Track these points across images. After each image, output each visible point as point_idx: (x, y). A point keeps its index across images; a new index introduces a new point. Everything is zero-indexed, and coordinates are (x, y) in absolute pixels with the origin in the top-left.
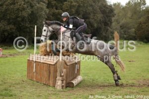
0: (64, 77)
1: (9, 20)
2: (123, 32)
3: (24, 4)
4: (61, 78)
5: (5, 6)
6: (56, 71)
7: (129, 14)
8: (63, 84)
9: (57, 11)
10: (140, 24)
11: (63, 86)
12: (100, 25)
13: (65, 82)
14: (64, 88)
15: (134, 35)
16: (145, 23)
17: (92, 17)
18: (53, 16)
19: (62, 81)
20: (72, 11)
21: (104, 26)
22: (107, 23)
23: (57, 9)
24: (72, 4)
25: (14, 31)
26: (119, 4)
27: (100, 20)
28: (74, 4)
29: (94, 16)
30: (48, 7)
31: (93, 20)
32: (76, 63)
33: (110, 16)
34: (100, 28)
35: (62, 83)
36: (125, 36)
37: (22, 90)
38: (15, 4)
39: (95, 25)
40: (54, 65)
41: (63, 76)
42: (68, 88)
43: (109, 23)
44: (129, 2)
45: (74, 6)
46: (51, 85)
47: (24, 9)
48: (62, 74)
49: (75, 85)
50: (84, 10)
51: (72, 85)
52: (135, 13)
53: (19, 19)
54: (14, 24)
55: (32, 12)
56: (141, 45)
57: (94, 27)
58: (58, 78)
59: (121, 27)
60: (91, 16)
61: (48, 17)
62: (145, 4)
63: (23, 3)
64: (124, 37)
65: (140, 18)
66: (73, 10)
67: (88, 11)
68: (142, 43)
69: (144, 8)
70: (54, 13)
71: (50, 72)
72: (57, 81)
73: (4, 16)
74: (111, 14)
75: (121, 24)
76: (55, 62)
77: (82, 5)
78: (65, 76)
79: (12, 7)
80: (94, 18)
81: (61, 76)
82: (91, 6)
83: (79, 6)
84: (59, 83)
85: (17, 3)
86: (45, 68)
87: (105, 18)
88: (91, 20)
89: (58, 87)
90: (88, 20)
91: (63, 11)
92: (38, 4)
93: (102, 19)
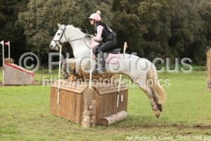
0: (94, 112)
3: (76, 5)
4: (89, 112)
5: (45, 8)
6: (82, 103)
8: (92, 121)
9: (128, 16)
11: (91, 124)
12: (199, 38)
13: (94, 117)
14: (94, 126)
17: (186, 26)
18: (121, 23)
19: (91, 116)
20: (152, 16)
21: (205, 40)
23: (128, 12)
24: (153, 5)
28: (156, 4)
29: (190, 23)
30: (114, 9)
31: (188, 30)
32: (117, 93)
34: (200, 43)
35: (91, 119)
37: (32, 127)
38: (61, 4)
39: (192, 38)
40: (82, 94)
41: (92, 110)
42: (99, 127)
45: (155, 8)
46: (77, 122)
47: (75, 12)
48: (91, 107)
49: (110, 122)
50: (174, 15)
51: (105, 123)
57: (189, 40)
58: (85, 111)
60: (185, 24)
61: (114, 25)
63: (74, 3)
66: (154, 14)
67: (180, 16)
70: (123, 19)
71: (76, 104)
72: (84, 116)
73: (44, 23)
76: (83, 89)
77: (168, 6)
78: (95, 109)
79: (56, 8)
80: (189, 27)
81: (89, 109)
82: (186, 7)
83: (164, 8)
84: (86, 118)
86: (70, 98)
87: (208, 27)
88: (184, 30)
89: (85, 125)
90: (179, 30)
91: (139, 16)
92: (99, 4)
93: (202, 29)
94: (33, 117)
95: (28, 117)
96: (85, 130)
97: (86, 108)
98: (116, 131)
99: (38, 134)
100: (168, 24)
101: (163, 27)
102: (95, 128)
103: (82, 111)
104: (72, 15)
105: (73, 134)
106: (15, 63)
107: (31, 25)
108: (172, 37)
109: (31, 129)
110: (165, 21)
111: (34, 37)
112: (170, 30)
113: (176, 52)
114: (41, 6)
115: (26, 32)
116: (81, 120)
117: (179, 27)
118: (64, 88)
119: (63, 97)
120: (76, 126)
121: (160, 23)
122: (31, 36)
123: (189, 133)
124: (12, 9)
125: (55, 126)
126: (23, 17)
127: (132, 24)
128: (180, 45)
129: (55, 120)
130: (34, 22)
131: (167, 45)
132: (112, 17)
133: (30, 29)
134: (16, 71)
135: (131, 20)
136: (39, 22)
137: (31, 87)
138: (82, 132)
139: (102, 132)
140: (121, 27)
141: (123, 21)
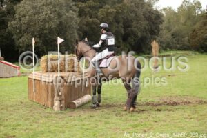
0: (63, 97)
1: (34, 32)
2: (175, 42)
4: (58, 98)
5: (27, 17)
6: (53, 91)
7: (182, 20)
9: (91, 20)
10: (194, 31)
12: (145, 34)
13: (63, 102)
14: (63, 109)
15: (188, 44)
16: (200, 30)
17: (135, 26)
18: (86, 25)
19: (60, 101)
21: (149, 35)
22: (153, 31)
23: (91, 17)
24: (109, 11)
25: (40, 45)
26: (170, 8)
27: (145, 28)
28: (111, 10)
29: (137, 23)
30: (80, 15)
32: (82, 80)
33: (156, 23)
34: (146, 37)
35: (61, 104)
36: (178, 46)
38: (39, 14)
39: (139, 34)
41: (61, 96)
42: (68, 110)
43: (156, 31)
44: (182, 6)
45: (111, 13)
46: (50, 106)
47: (50, 19)
48: (60, 94)
49: (77, 105)
50: (125, 18)
51: (72, 106)
52: (189, 18)
53: (45, 32)
54: (40, 37)
55: (61, 22)
56: (196, 56)
57: (137, 36)
58: (56, 97)
59: (173, 35)
60: (134, 24)
61: (81, 27)
62: (200, 7)
63: (49, 12)
64: (176, 47)
65: (195, 24)
66: (110, 18)
67: (130, 19)
68: (197, 53)
69: (200, 13)
70: (87, 23)
71: (48, 92)
72: (55, 101)
73: (27, 29)
74: (158, 21)
75: (172, 32)
77: (120, 11)
78: (63, 95)
79: (36, 17)
80: (137, 26)
81: (58, 95)
82: (134, 12)
83: (117, 13)
84: (57, 103)
85: (42, 12)
87: (150, 25)
88: (133, 29)
89: (56, 109)
90: (129, 29)
91: (99, 19)
92: (68, 12)
93: (147, 27)
94: (15, 104)
95: (10, 104)
96: (56, 113)
97: (56, 94)
98: (82, 113)
99: (15, 119)
100: (121, 24)
101: (118, 27)
102: (65, 110)
103: (53, 97)
104: (48, 22)
105: (45, 117)
106: (5, 60)
107: (18, 31)
108: (125, 34)
109: (11, 114)
110: (118, 23)
111: (21, 40)
112: (123, 29)
113: (128, 45)
114: (24, 16)
115: (15, 37)
116: (53, 104)
117: (129, 26)
118: (37, 79)
119: (38, 86)
120: (49, 110)
121: (116, 24)
122: (19, 39)
123: (144, 110)
124: (3, 20)
125: (31, 111)
126: (12, 25)
127: (94, 26)
128: (130, 39)
129: (32, 106)
130: (20, 28)
131: (121, 41)
132: (78, 21)
133: (17, 34)
134: (5, 67)
135: (93, 23)
136: (23, 28)
137: (18, 78)
138: (53, 115)
139: (70, 114)
140: (86, 28)
141: (88, 24)
